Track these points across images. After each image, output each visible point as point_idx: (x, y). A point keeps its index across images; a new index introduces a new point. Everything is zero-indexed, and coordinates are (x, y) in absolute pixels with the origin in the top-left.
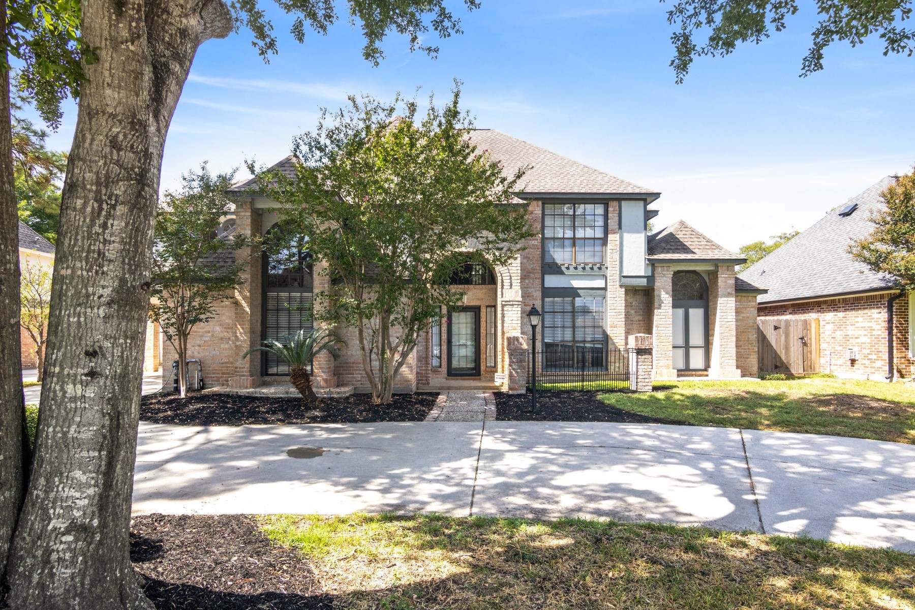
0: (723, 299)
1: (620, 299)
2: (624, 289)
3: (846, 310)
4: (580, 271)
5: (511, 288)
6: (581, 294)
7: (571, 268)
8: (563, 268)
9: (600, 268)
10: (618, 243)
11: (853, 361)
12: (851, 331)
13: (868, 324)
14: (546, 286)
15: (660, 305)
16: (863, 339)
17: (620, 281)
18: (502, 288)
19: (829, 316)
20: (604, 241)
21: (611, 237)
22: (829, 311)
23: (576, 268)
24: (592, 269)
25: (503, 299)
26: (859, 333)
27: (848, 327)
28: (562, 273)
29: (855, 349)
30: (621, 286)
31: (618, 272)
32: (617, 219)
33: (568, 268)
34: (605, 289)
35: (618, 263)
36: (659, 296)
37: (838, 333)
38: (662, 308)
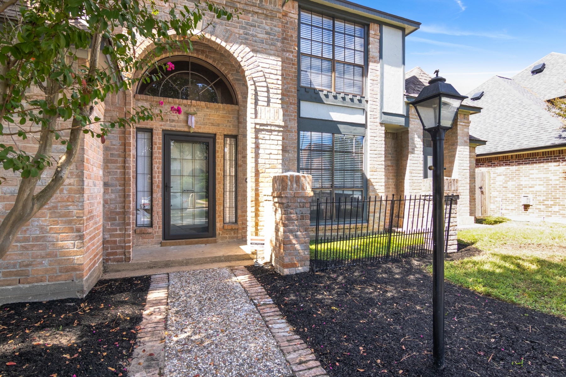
0: (461, 147)
1: (380, 139)
2: (383, 128)
3: (519, 164)
4: (339, 102)
5: (268, 105)
6: (342, 130)
7: (331, 96)
8: (322, 95)
9: (360, 101)
10: (379, 73)
11: (526, 207)
12: (524, 181)
13: (545, 176)
14: (302, 115)
15: (413, 149)
16: (537, 188)
17: (381, 117)
18: (256, 104)
19: (502, 169)
20: (364, 70)
21: (371, 65)
22: (500, 165)
23: (335, 97)
24: (352, 100)
25: (258, 121)
26: (534, 183)
27: (521, 178)
28: (320, 101)
29: (531, 196)
30: (381, 124)
31: (379, 108)
32: (377, 45)
33: (327, 96)
34: (364, 126)
35: (379, 96)
36: (413, 139)
37: (510, 183)
38: (416, 152)
